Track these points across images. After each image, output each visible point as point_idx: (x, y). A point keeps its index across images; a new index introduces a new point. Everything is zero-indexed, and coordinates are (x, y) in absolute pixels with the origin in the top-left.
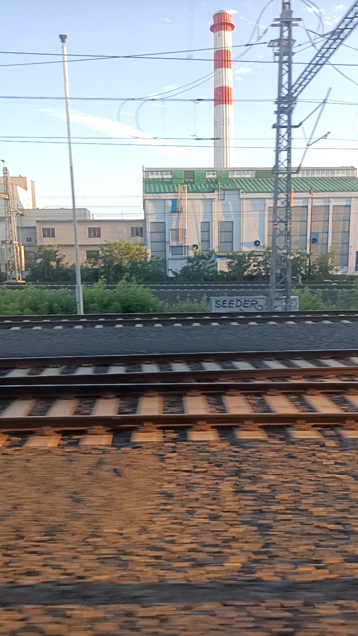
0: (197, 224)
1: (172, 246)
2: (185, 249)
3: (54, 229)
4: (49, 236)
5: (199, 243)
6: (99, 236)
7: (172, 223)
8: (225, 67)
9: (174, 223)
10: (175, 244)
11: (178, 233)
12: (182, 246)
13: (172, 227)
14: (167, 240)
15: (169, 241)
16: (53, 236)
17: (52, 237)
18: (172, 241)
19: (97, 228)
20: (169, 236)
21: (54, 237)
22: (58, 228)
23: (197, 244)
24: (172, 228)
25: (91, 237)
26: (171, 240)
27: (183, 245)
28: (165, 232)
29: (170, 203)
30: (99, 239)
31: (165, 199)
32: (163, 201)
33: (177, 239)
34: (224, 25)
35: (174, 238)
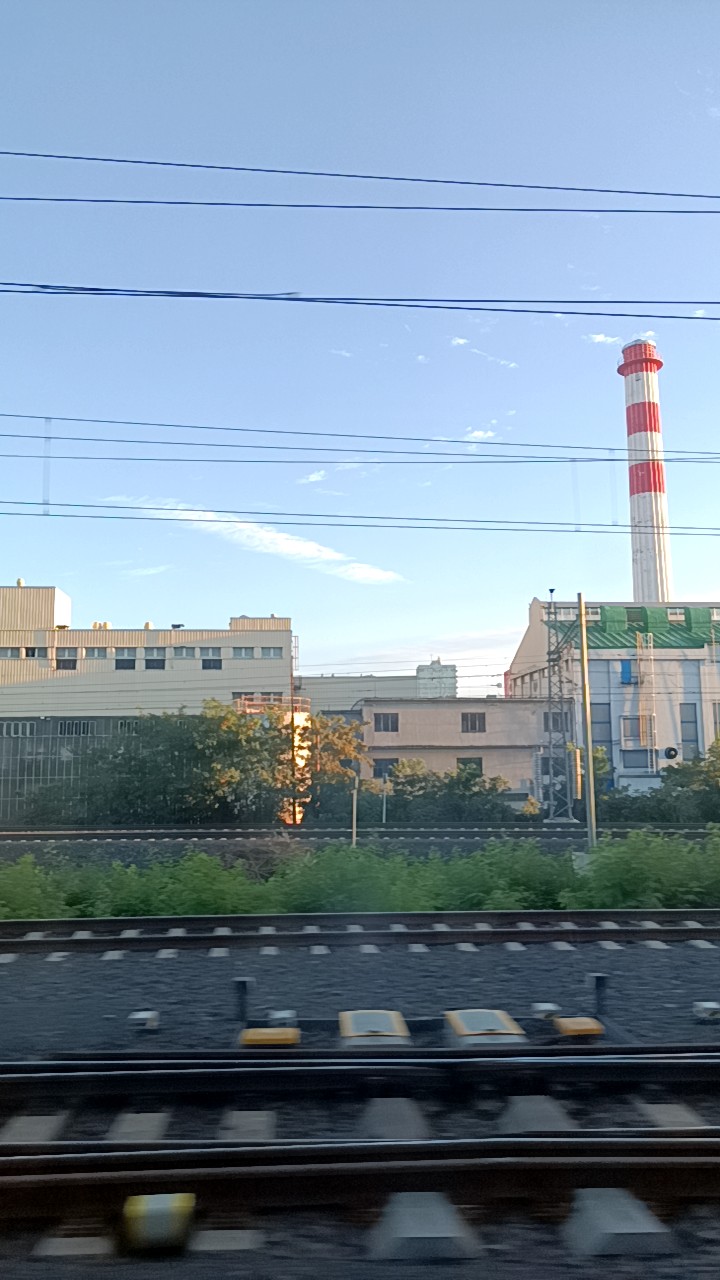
0: (672, 707)
1: (624, 751)
2: (652, 755)
3: (397, 714)
4: (386, 729)
5: (678, 744)
6: (483, 729)
7: (623, 706)
8: (651, 431)
9: (628, 706)
10: (630, 745)
11: (637, 725)
12: (646, 750)
13: (624, 712)
14: (614, 739)
15: (620, 740)
16: (395, 729)
17: (393, 730)
18: (626, 740)
19: (479, 714)
20: (619, 730)
21: (397, 730)
22: (405, 715)
23: (675, 747)
24: (624, 714)
25: (467, 731)
26: (623, 739)
27: (649, 748)
28: (610, 722)
29: (618, 667)
30: (483, 734)
31: (608, 660)
32: (605, 663)
33: (636, 735)
34: (647, 365)
35: (628, 734)
